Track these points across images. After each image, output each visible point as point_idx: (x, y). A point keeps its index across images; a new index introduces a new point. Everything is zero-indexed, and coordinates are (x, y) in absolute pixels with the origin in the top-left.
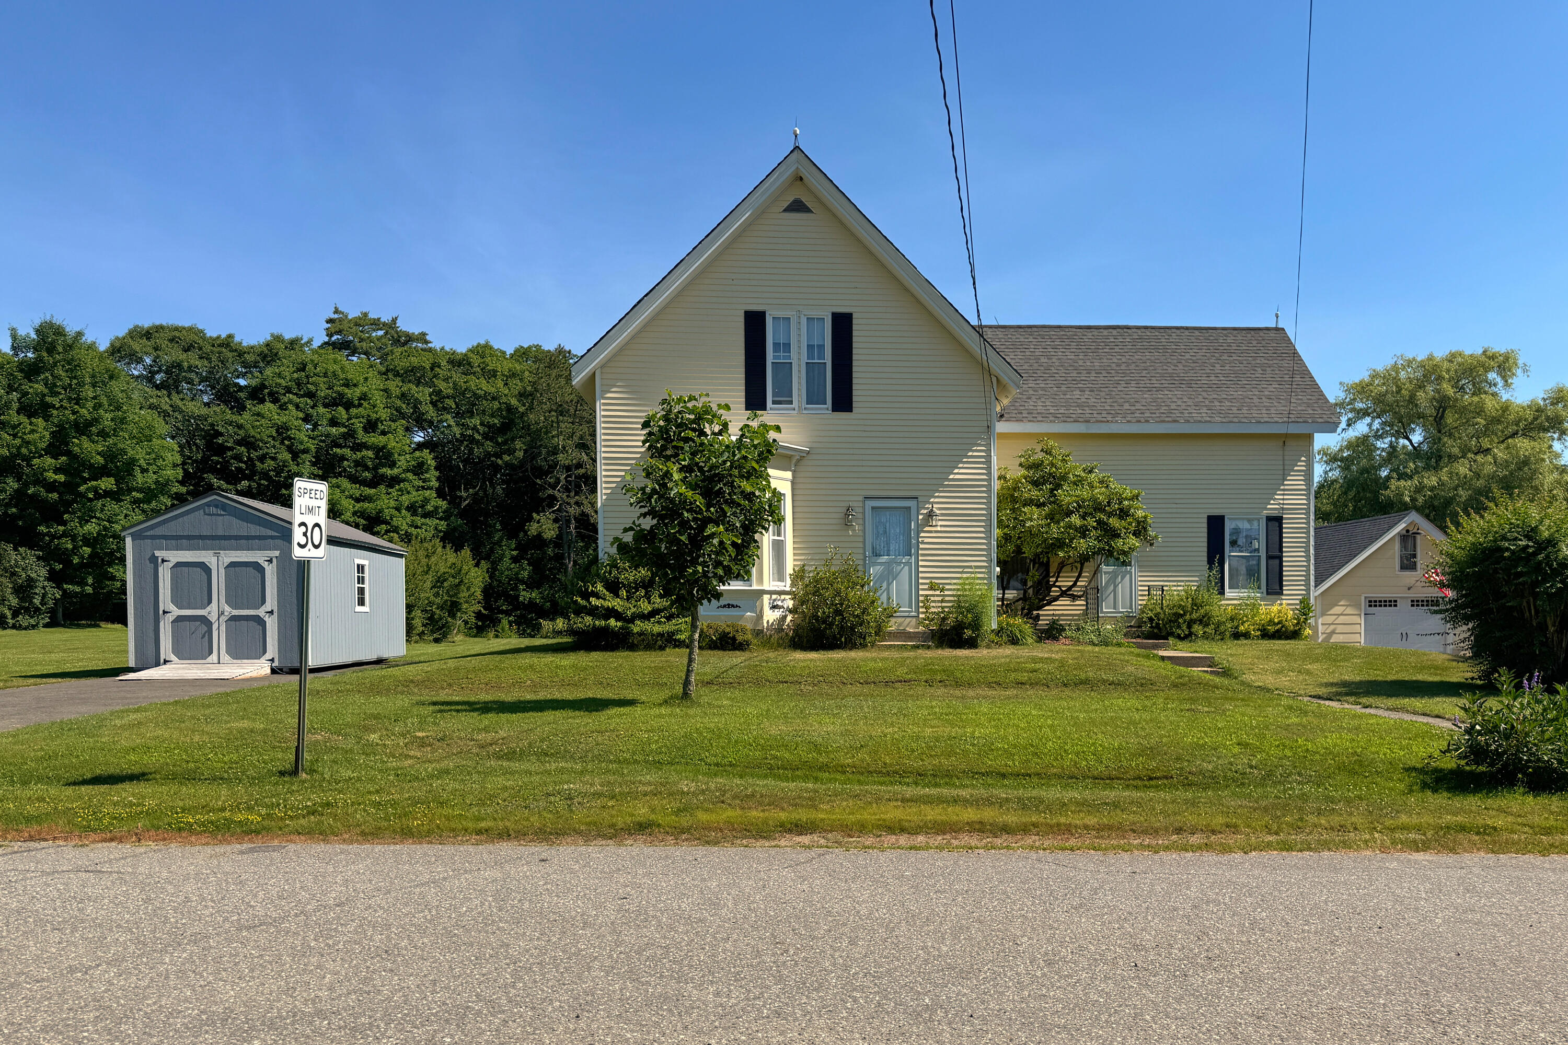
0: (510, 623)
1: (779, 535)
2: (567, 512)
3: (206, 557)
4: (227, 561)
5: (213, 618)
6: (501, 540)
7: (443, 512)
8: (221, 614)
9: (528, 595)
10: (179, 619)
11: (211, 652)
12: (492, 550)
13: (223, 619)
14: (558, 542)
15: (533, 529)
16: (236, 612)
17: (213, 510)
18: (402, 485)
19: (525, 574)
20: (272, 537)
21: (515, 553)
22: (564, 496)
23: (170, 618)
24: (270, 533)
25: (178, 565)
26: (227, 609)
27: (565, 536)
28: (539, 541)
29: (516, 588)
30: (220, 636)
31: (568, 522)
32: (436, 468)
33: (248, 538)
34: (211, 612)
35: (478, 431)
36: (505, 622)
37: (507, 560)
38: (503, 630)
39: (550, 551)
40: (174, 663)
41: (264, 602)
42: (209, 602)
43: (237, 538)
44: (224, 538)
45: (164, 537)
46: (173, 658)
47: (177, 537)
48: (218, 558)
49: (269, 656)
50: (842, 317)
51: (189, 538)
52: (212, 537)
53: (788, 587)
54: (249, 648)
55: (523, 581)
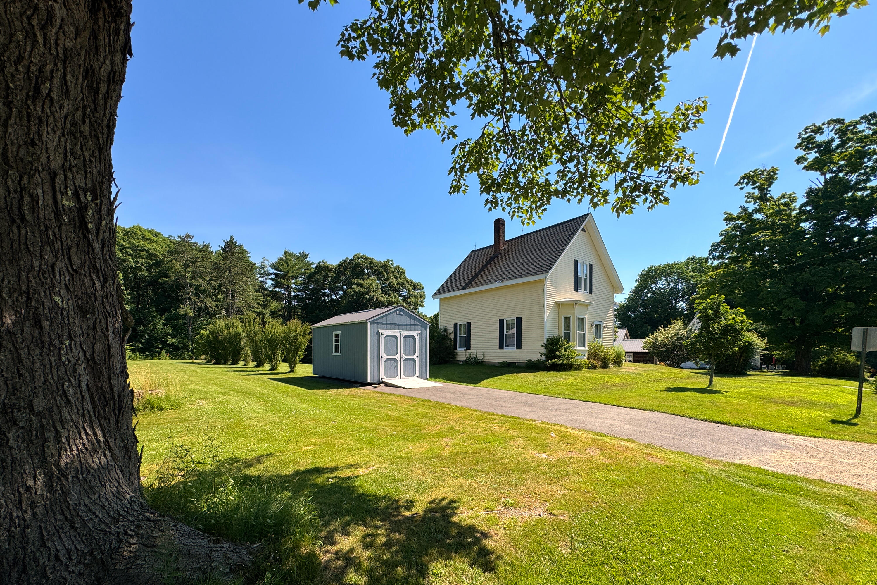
0: (165, 353)
1: (583, 331)
3: (396, 333)
4: (404, 335)
5: (399, 360)
6: (157, 316)
8: (401, 357)
9: (171, 341)
10: (387, 360)
11: (398, 374)
13: (402, 359)
16: (407, 357)
17: (400, 313)
19: (170, 331)
20: (418, 325)
21: (164, 322)
23: (384, 359)
24: (417, 323)
25: (387, 336)
26: (404, 355)
29: (166, 338)
30: (401, 366)
33: (411, 325)
34: (398, 357)
38: (163, 356)
40: (386, 380)
41: (415, 352)
42: (397, 352)
43: (407, 325)
44: (403, 325)
45: (382, 324)
46: (384, 377)
47: (387, 324)
48: (400, 334)
49: (417, 375)
50: (591, 266)
51: (391, 324)
52: (399, 325)
53: (587, 348)
54: (410, 372)
55: (169, 334)
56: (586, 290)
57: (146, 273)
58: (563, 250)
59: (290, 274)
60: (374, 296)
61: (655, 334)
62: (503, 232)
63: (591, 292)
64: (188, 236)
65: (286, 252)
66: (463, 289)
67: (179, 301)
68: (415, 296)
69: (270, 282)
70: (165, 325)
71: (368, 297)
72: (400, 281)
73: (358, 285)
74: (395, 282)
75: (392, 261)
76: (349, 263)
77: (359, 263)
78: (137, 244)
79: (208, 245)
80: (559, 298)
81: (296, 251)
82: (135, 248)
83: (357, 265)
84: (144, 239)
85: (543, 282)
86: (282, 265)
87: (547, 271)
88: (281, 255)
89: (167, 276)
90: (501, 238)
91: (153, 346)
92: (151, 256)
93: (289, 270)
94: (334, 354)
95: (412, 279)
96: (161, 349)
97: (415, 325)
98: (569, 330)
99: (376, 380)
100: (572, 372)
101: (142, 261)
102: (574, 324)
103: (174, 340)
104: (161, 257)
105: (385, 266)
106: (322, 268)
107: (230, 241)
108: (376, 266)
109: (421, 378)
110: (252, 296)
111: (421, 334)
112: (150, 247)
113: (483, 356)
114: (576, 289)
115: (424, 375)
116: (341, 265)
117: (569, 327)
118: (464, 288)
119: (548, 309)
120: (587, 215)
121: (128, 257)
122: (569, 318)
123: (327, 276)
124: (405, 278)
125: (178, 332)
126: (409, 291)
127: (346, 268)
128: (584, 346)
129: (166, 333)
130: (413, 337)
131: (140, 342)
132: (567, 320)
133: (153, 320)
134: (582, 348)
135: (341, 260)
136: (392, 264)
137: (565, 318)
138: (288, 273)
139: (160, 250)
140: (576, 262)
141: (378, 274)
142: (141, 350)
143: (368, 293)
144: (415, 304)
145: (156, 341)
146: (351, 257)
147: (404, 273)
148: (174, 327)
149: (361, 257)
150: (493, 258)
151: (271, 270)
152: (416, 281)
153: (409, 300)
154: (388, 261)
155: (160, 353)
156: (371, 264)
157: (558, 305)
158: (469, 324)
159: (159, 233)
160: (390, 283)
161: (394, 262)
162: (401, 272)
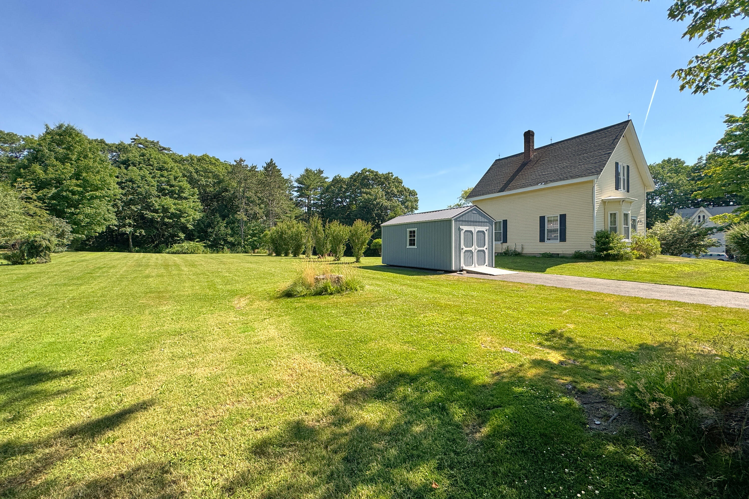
1: (627, 225)
3: (472, 228)
4: (477, 230)
5: (473, 251)
6: (220, 220)
8: (475, 249)
10: (466, 251)
11: (473, 263)
13: (476, 251)
16: (479, 249)
17: (475, 212)
20: (487, 222)
21: (225, 225)
23: (464, 251)
24: (486, 220)
25: (466, 231)
26: (477, 248)
29: (226, 237)
30: (475, 256)
33: (482, 222)
34: (472, 249)
40: (465, 268)
41: (485, 245)
42: (473, 245)
43: (479, 222)
44: (476, 222)
45: (462, 221)
46: (464, 266)
47: (465, 221)
48: (475, 229)
49: (486, 264)
50: (628, 167)
51: (468, 221)
52: (473, 222)
53: (630, 241)
54: (481, 262)
55: (229, 234)
56: (624, 189)
57: (212, 189)
58: (610, 153)
59: (312, 187)
60: (380, 201)
61: (654, 228)
62: (533, 142)
63: (628, 191)
64: (241, 160)
65: (307, 170)
66: (499, 192)
67: (235, 210)
68: (411, 201)
69: (296, 194)
70: (226, 227)
71: (375, 203)
72: (399, 189)
73: (367, 193)
74: (395, 190)
75: (392, 173)
76: (358, 176)
77: (367, 176)
78: (207, 168)
79: (256, 167)
80: (605, 197)
81: (314, 168)
82: (205, 171)
83: (366, 178)
84: (211, 163)
85: (592, 182)
86: (305, 180)
87: (598, 173)
88: (302, 172)
89: (227, 191)
90: (531, 147)
91: (218, 244)
92: (216, 176)
93: (311, 184)
94: (408, 247)
95: (409, 188)
96: (223, 245)
97: (484, 222)
98: (615, 225)
99: (458, 269)
100: (619, 263)
101: (210, 180)
102: (620, 220)
103: (232, 239)
104: (222, 177)
105: (387, 178)
106: (337, 181)
107: (270, 163)
108: (379, 178)
109: (489, 266)
110: (285, 204)
111: (489, 229)
112: (215, 170)
113: (522, 248)
114: (617, 188)
115: (491, 264)
116: (351, 178)
117: (615, 222)
118: (502, 190)
119: (596, 206)
120: (628, 121)
121: (201, 177)
122: (615, 214)
123: (341, 187)
124: (403, 187)
125: (234, 233)
126: (406, 197)
127: (355, 181)
128: (628, 239)
129: (227, 234)
130: (483, 232)
131: (209, 241)
132: (613, 216)
133: (218, 223)
134: (627, 240)
135: (352, 174)
136: (392, 176)
137: (611, 214)
138: (310, 186)
139: (221, 172)
140: (617, 164)
141: (381, 184)
142: (211, 247)
143: (375, 199)
145: (220, 239)
146: (359, 171)
147: (402, 183)
148: (232, 229)
149: (369, 171)
150: (524, 165)
151: (296, 184)
152: (412, 189)
154: (389, 173)
155: (223, 249)
156: (376, 176)
157: (604, 202)
158: (505, 222)
159: (218, 159)
160: (391, 191)
161: (393, 174)
162: (400, 182)
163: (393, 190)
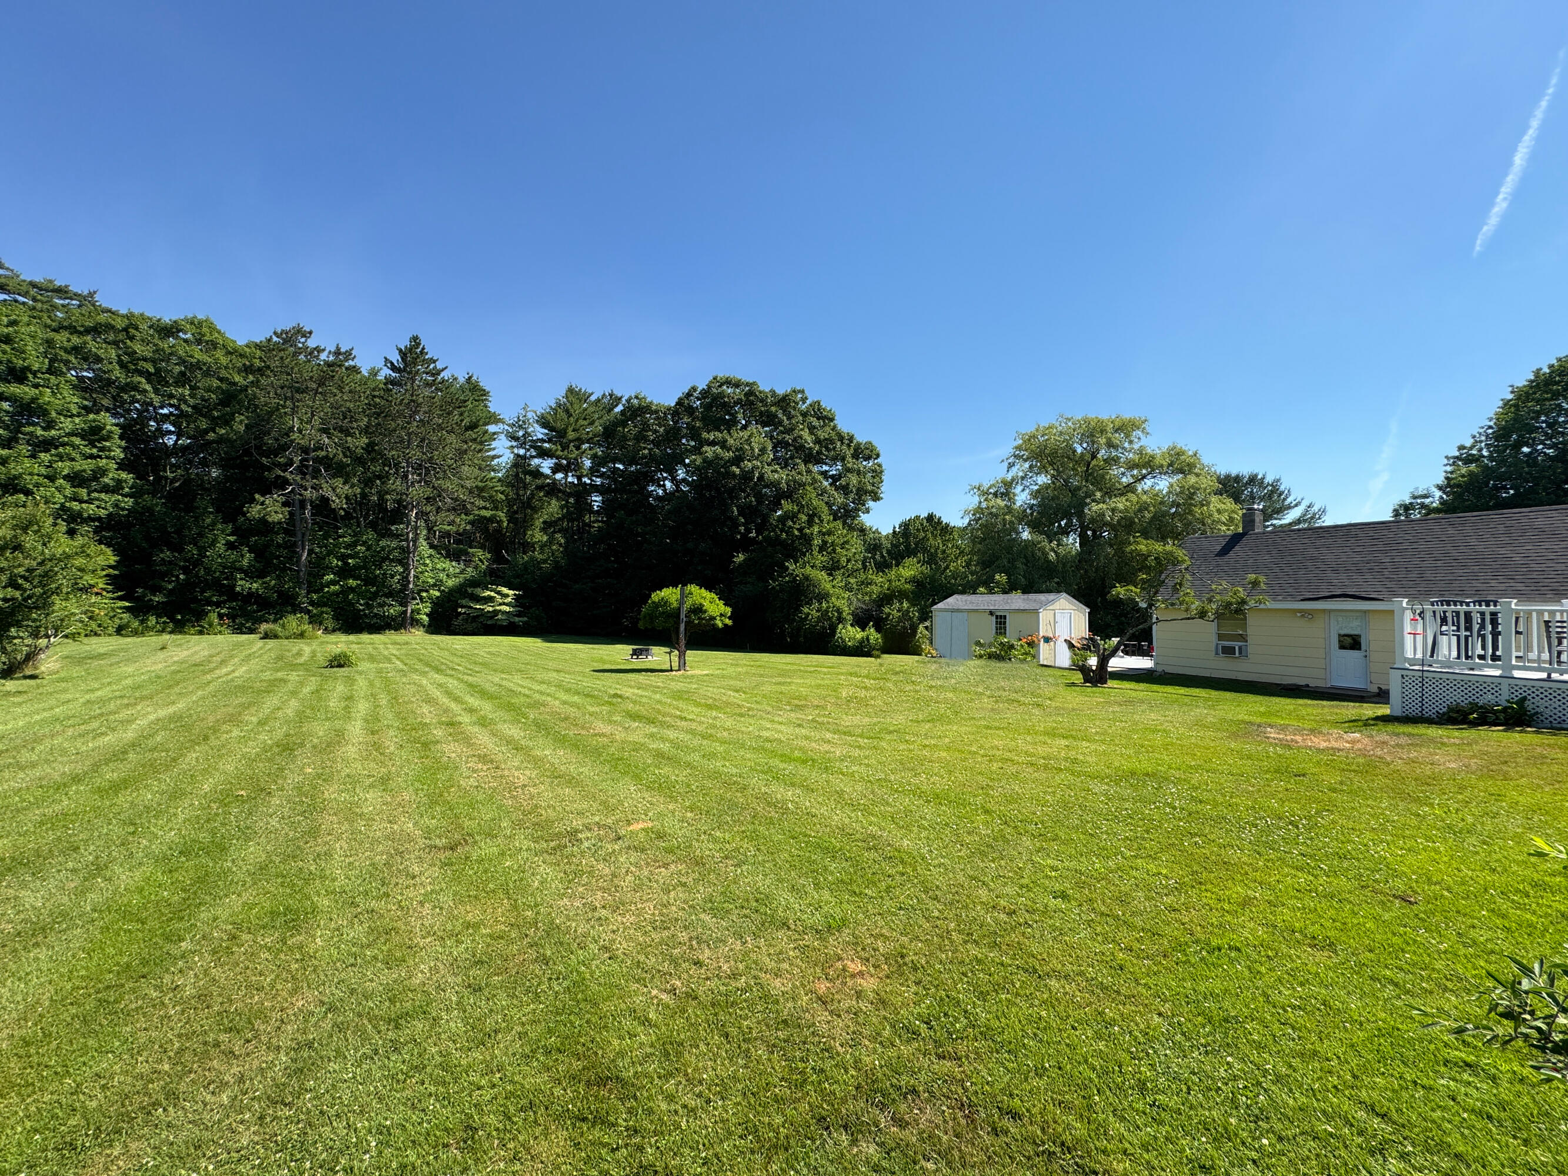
0: (221, 616)
2: (301, 495)
6: (214, 524)
7: (131, 488)
9: (248, 585)
12: (201, 535)
14: (290, 527)
15: (254, 511)
18: (61, 449)
19: (245, 562)
21: (232, 538)
22: (298, 478)
27: (298, 523)
28: (264, 526)
29: (231, 578)
31: (303, 507)
32: (121, 438)
35: (185, 402)
36: (214, 617)
37: (220, 546)
38: (211, 625)
39: (279, 539)
55: (241, 570)
60: (754, 468)
64: (297, 331)
65: (571, 391)
68: (859, 473)
70: (233, 546)
71: (737, 471)
72: (822, 435)
73: (715, 444)
74: (808, 437)
75: (803, 392)
76: (699, 398)
77: (723, 396)
79: (352, 354)
83: (718, 400)
91: (195, 600)
95: (852, 432)
105: (784, 402)
106: (637, 410)
107: (413, 347)
108: (762, 401)
116: (683, 406)
123: (646, 427)
124: (834, 428)
126: (844, 460)
127: (690, 410)
129: (233, 567)
135: (681, 394)
136: (804, 400)
141: (768, 420)
143: (737, 460)
144: (858, 490)
145: (205, 586)
146: (702, 384)
147: (832, 420)
149: (728, 382)
152: (861, 438)
153: (843, 482)
154: (794, 391)
156: (751, 398)
160: (795, 440)
161: (807, 393)
162: (827, 419)
163: (801, 437)
